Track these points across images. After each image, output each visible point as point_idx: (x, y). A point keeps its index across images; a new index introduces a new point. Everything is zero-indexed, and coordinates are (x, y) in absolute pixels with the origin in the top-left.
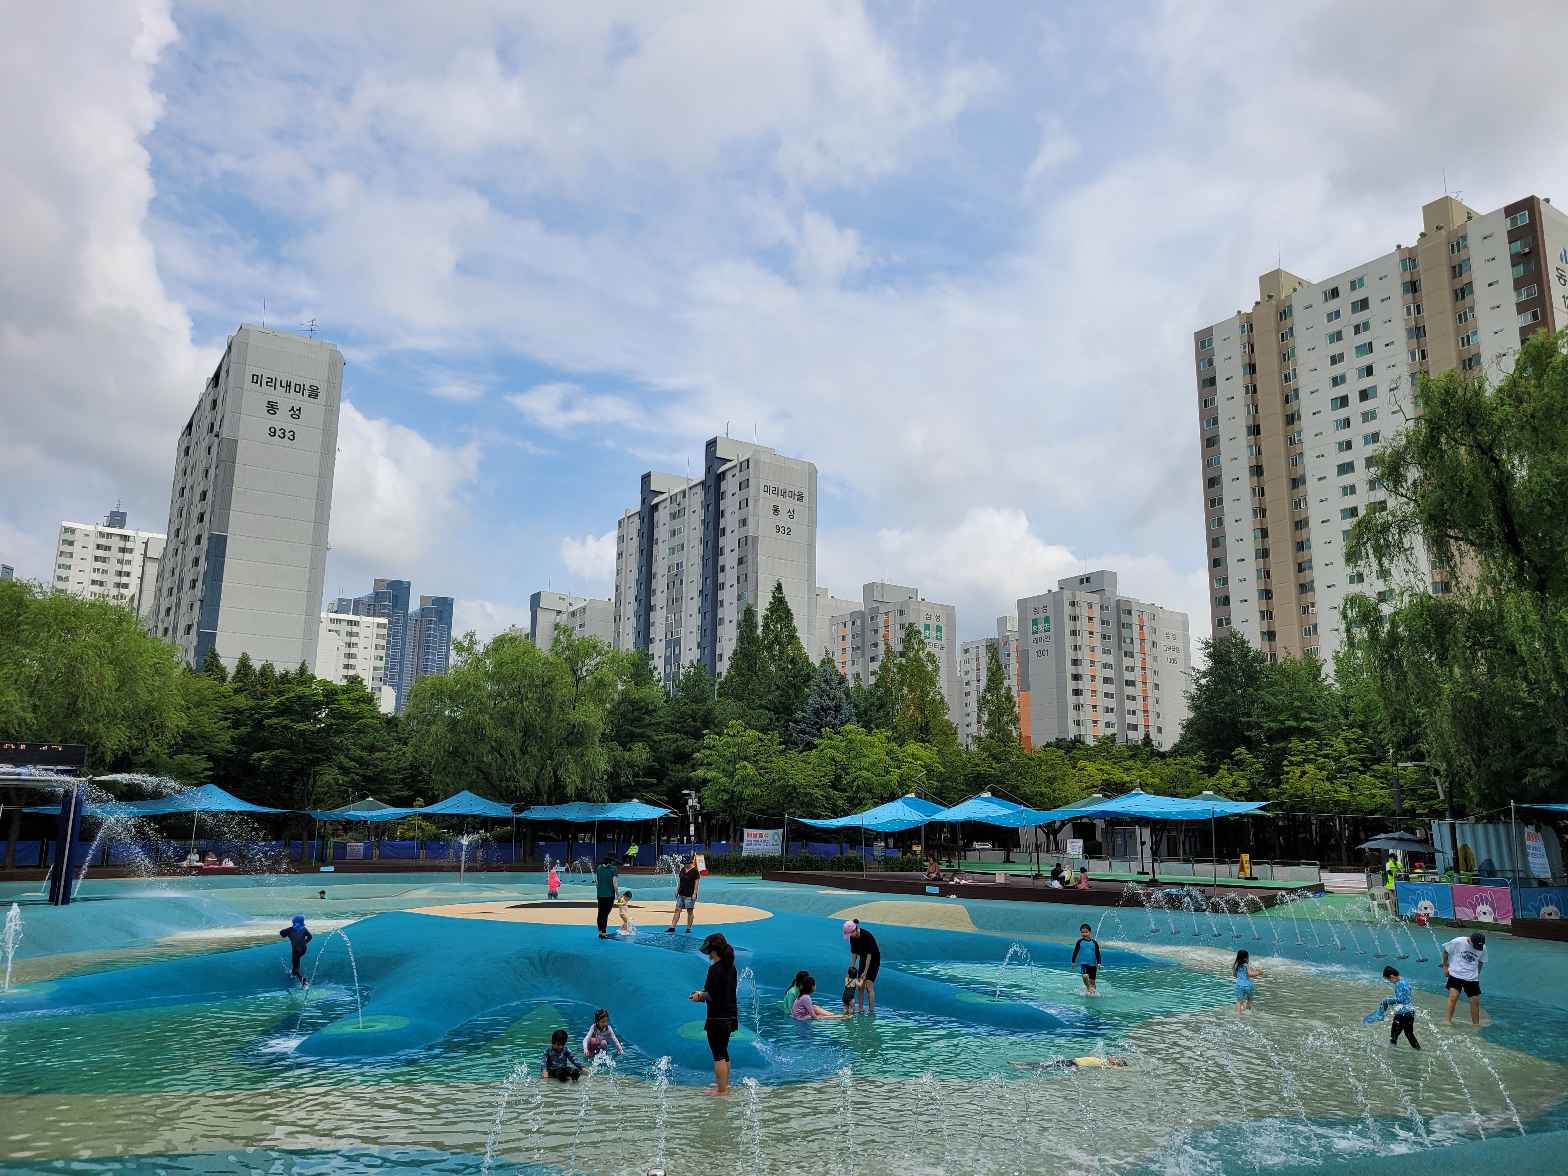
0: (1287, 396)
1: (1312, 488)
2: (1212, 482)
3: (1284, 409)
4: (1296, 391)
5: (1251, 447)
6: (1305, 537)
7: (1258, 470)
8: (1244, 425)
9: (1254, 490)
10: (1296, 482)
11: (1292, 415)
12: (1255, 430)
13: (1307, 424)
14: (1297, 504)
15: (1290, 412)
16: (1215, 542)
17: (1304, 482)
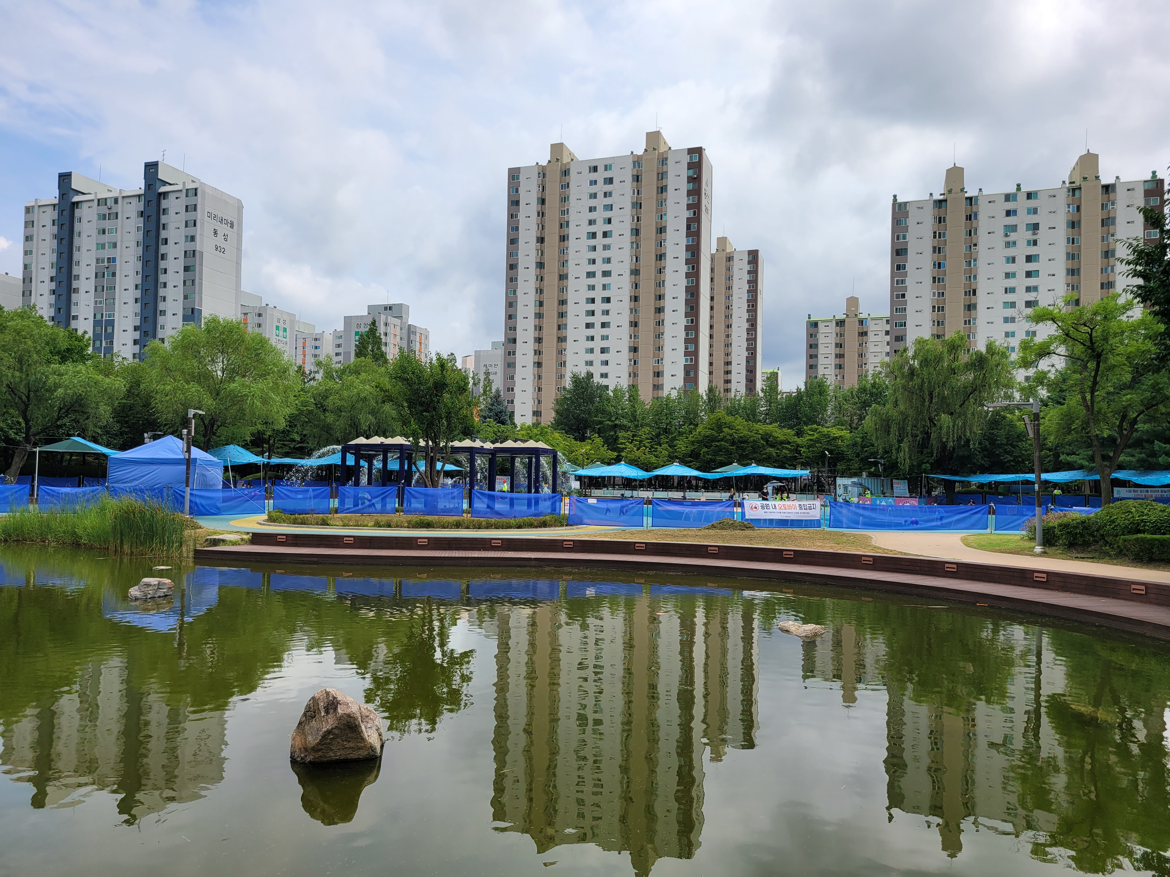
0: (561, 224)
1: (571, 282)
2: (512, 267)
3: (559, 232)
4: (568, 222)
5: (538, 250)
6: (564, 311)
7: (540, 265)
8: (535, 236)
9: (537, 277)
10: (563, 277)
11: (564, 236)
12: (541, 240)
13: (572, 243)
14: (562, 290)
15: (562, 234)
16: (511, 304)
17: (567, 278)
